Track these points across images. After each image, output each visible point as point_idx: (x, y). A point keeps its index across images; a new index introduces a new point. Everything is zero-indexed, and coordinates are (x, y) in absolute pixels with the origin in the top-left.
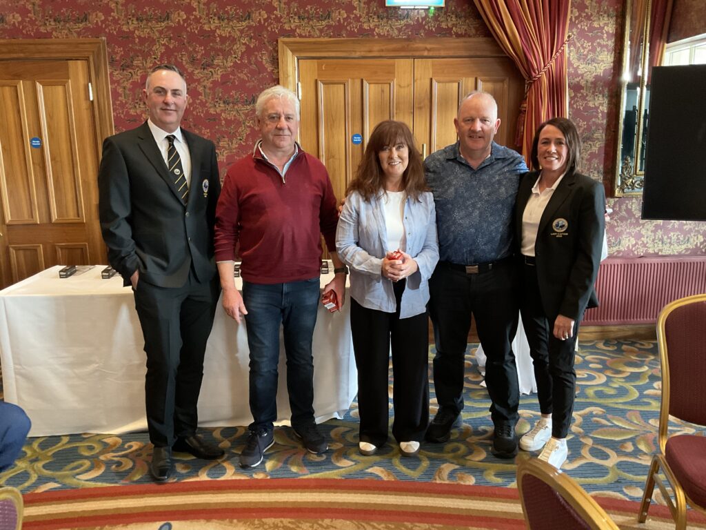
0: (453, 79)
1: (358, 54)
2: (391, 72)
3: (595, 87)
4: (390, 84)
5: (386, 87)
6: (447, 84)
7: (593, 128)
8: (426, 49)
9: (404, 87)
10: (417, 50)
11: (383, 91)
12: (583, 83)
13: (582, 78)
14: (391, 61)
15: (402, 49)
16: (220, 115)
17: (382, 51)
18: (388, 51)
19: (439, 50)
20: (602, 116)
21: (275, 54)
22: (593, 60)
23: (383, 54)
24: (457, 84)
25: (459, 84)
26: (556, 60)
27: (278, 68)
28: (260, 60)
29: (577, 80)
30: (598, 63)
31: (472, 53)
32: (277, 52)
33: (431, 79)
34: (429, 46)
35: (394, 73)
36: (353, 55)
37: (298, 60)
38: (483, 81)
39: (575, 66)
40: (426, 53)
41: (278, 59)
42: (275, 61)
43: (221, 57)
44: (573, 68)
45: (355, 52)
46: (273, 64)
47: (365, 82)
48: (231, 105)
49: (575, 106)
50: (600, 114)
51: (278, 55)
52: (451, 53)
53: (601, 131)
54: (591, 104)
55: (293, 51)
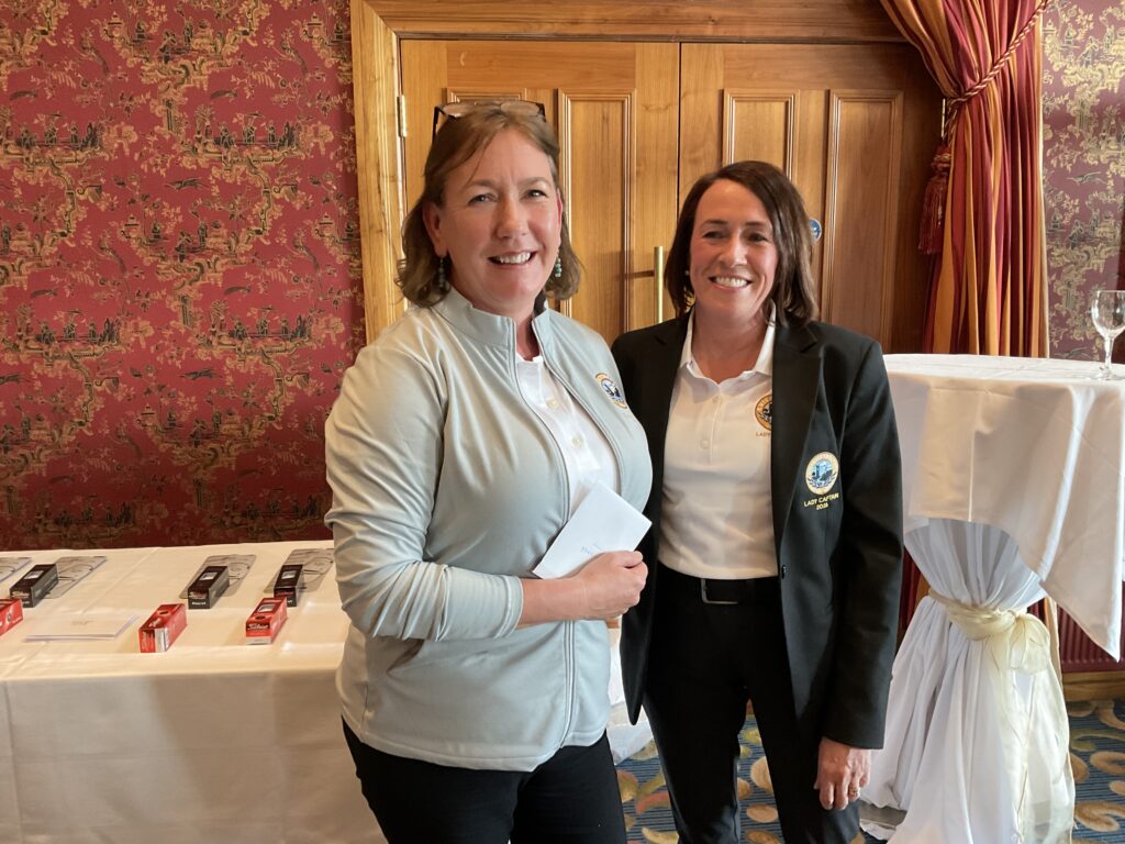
0: (773, 92)
1: (546, 29)
2: (625, 73)
3: (1100, 119)
4: (623, 102)
5: (614, 111)
6: (759, 105)
7: (1095, 214)
8: (710, 19)
9: (658, 110)
10: (688, 22)
11: (605, 119)
12: (1073, 109)
13: (1072, 97)
14: (627, 48)
15: (654, 19)
16: (208, 171)
17: (605, 21)
18: (619, 22)
19: (742, 22)
20: (1115, 188)
21: (343, 27)
22: (1097, 56)
23: (606, 30)
24: (782, 105)
25: (787, 103)
26: (1019, 50)
27: (351, 60)
28: (306, 39)
29: (1060, 100)
30: (1108, 63)
31: (818, 32)
32: (348, 20)
33: (722, 94)
34: (716, 13)
35: (633, 76)
36: (536, 31)
37: (400, 40)
38: (844, 99)
39: (1056, 69)
40: (709, 31)
41: (349, 38)
42: (343, 43)
43: (210, 32)
44: (1052, 72)
45: (539, 22)
46: (338, 50)
47: (562, 97)
48: (234, 148)
49: (1054, 162)
50: (1111, 182)
51: (349, 27)
52: (769, 31)
53: (1112, 222)
54: (1090, 159)
55: (388, 19)
